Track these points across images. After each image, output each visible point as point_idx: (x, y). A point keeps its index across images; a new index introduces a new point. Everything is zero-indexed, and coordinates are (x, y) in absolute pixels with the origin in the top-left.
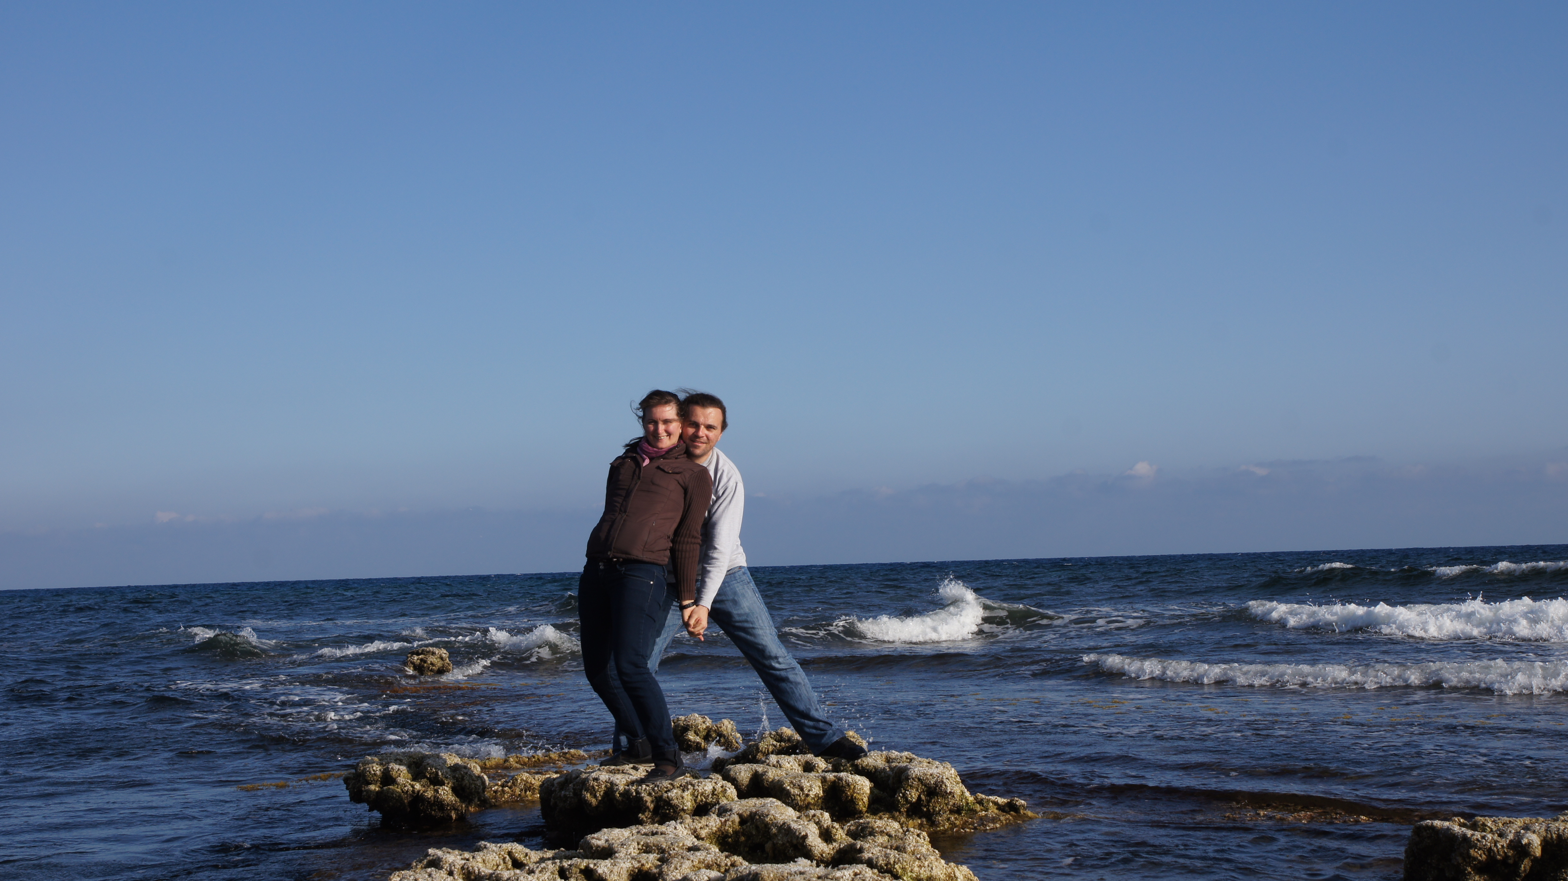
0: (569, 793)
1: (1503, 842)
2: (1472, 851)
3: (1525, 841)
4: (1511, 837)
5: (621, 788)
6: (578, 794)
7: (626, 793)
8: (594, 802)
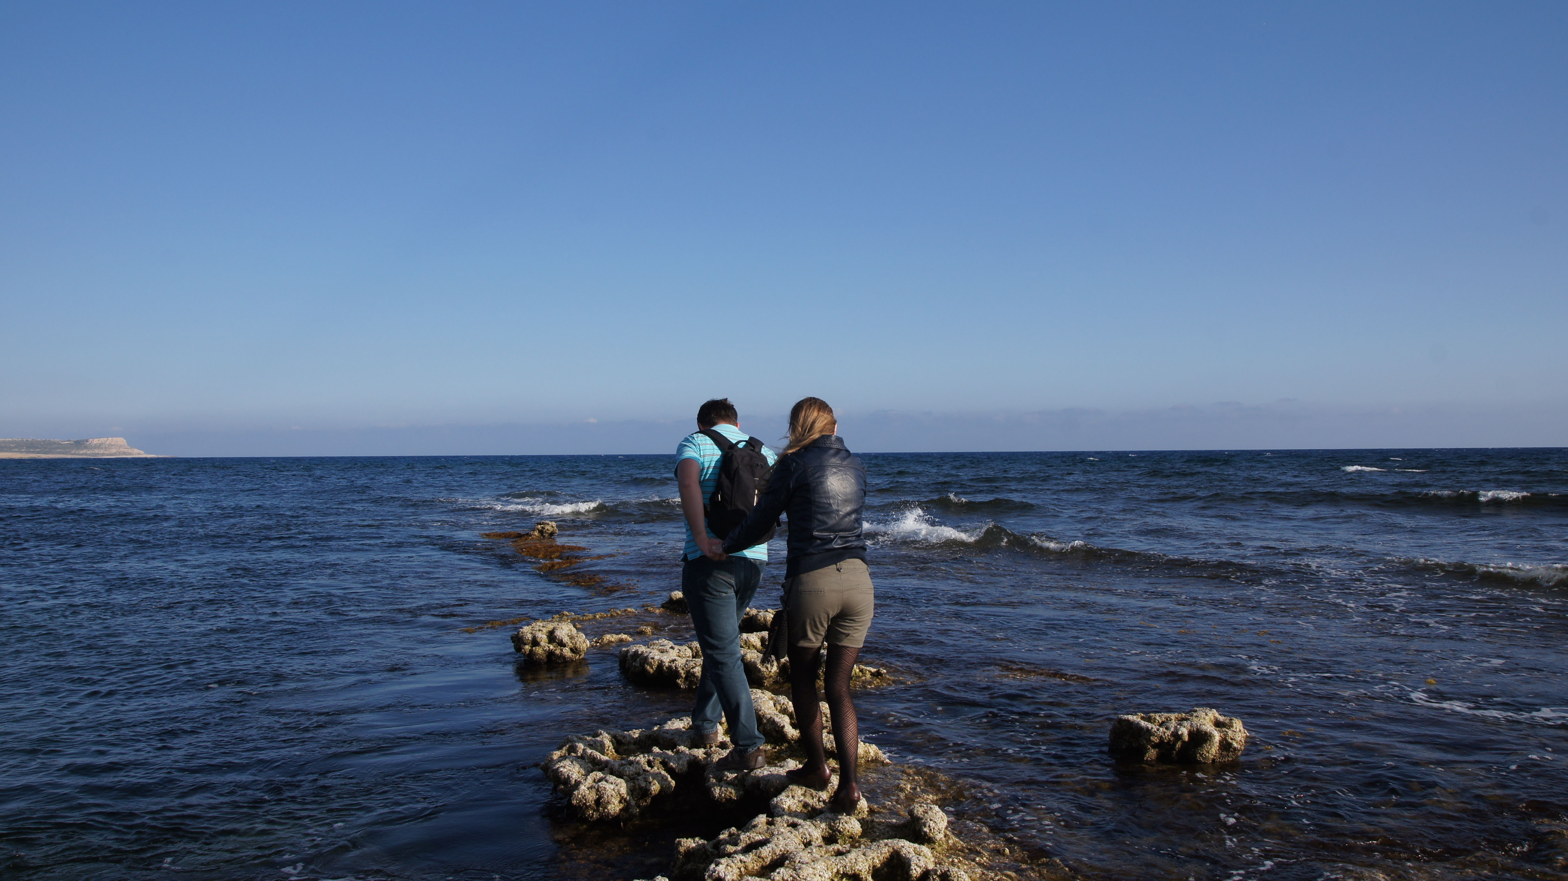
0: (637, 664)
1: (1168, 733)
2: (1152, 738)
3: (1180, 733)
4: (1172, 729)
5: (667, 664)
6: (642, 665)
7: (670, 668)
8: (651, 671)
